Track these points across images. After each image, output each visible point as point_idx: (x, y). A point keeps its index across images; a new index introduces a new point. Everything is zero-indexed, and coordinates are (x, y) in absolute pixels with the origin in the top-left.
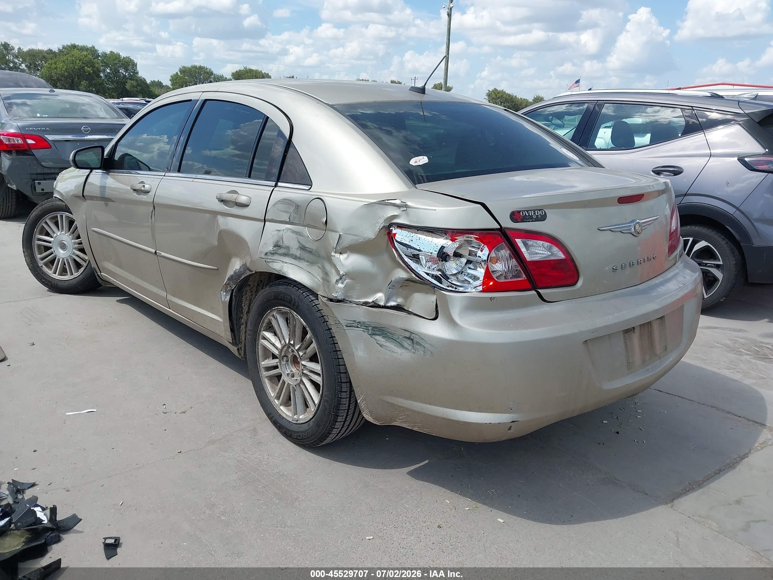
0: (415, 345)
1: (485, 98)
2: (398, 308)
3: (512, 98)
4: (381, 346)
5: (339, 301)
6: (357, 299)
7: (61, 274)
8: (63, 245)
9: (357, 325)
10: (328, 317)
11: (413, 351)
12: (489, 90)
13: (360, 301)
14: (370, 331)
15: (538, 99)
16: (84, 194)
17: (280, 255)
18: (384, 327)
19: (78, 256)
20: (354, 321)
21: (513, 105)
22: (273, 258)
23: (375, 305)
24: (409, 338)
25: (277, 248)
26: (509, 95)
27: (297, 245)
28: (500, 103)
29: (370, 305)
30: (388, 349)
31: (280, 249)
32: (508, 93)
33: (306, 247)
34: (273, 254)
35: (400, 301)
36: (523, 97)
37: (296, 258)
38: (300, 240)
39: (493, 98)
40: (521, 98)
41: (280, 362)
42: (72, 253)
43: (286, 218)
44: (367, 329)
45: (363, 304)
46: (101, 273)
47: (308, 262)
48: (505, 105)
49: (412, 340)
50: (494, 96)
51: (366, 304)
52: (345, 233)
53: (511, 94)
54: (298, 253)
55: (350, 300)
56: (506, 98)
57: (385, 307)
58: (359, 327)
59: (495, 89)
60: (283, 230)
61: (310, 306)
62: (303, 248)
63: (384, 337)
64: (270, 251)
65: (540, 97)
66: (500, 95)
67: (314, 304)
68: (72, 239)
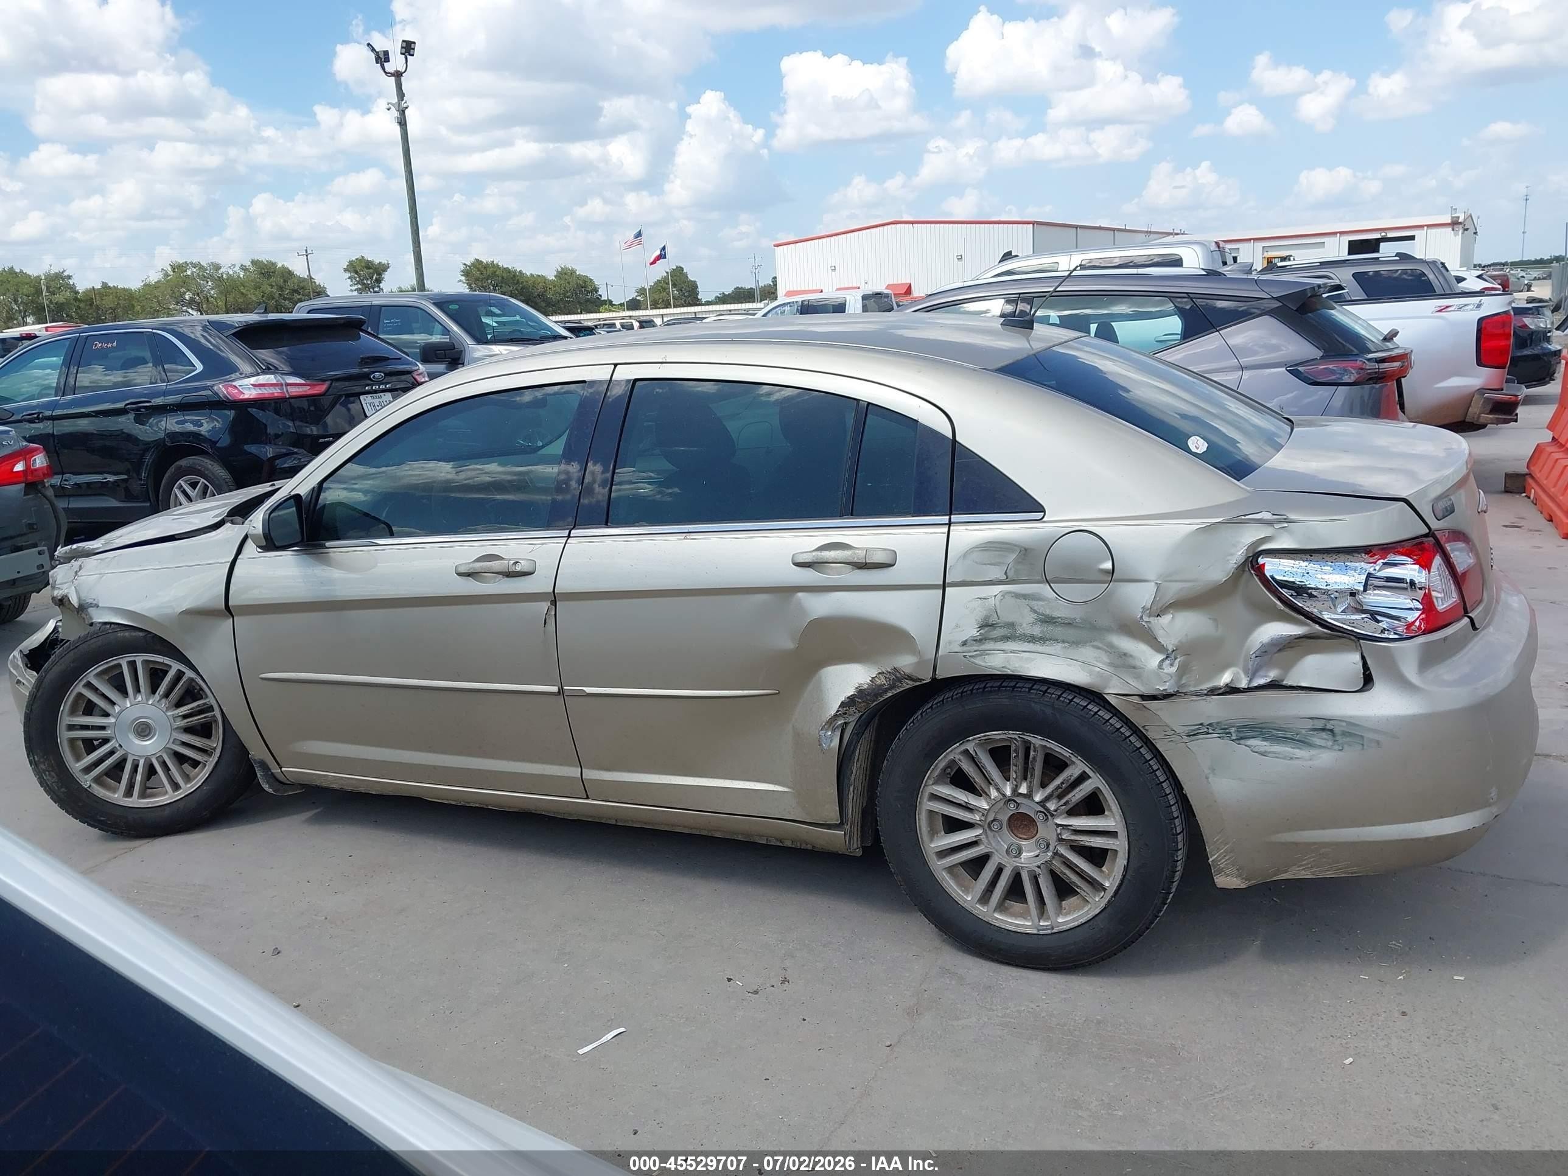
0: (1338, 738)
1: (460, 281)
2: (1274, 685)
3: (514, 276)
4: (1263, 754)
5: (1166, 696)
6: (1195, 687)
7: (143, 795)
8: (144, 726)
9: (1206, 730)
10: (1146, 727)
11: (1336, 747)
12: (465, 264)
13: (1202, 688)
14: (1234, 735)
15: (565, 274)
16: (230, 604)
17: (996, 640)
18: (1262, 721)
19: (184, 744)
20: (1201, 724)
21: (519, 288)
22: (983, 647)
23: (1231, 690)
24: (1323, 730)
25: (986, 629)
26: (507, 270)
27: (1031, 617)
28: (492, 288)
29: (1221, 691)
30: (1280, 756)
31: (994, 630)
32: (505, 266)
33: (1054, 618)
34: (981, 640)
35: (1272, 675)
36: (536, 273)
37: (1032, 639)
38: (1036, 608)
39: (477, 279)
40: (531, 275)
41: (985, 832)
42: (171, 740)
43: (997, 573)
44: (1227, 733)
45: (1209, 693)
46: (281, 768)
47: (1064, 642)
48: (504, 289)
49: (1331, 730)
50: (478, 274)
51: (1213, 691)
52: (1166, 581)
53: (510, 268)
54: (1037, 631)
55: (1184, 691)
56: (503, 278)
57: (1249, 690)
58: (1211, 731)
59: (477, 260)
60: (995, 596)
61: (1085, 717)
62: (1048, 620)
63: (1265, 739)
64: (971, 637)
65: (567, 269)
66: (490, 271)
67: (1093, 713)
68: (168, 709)
